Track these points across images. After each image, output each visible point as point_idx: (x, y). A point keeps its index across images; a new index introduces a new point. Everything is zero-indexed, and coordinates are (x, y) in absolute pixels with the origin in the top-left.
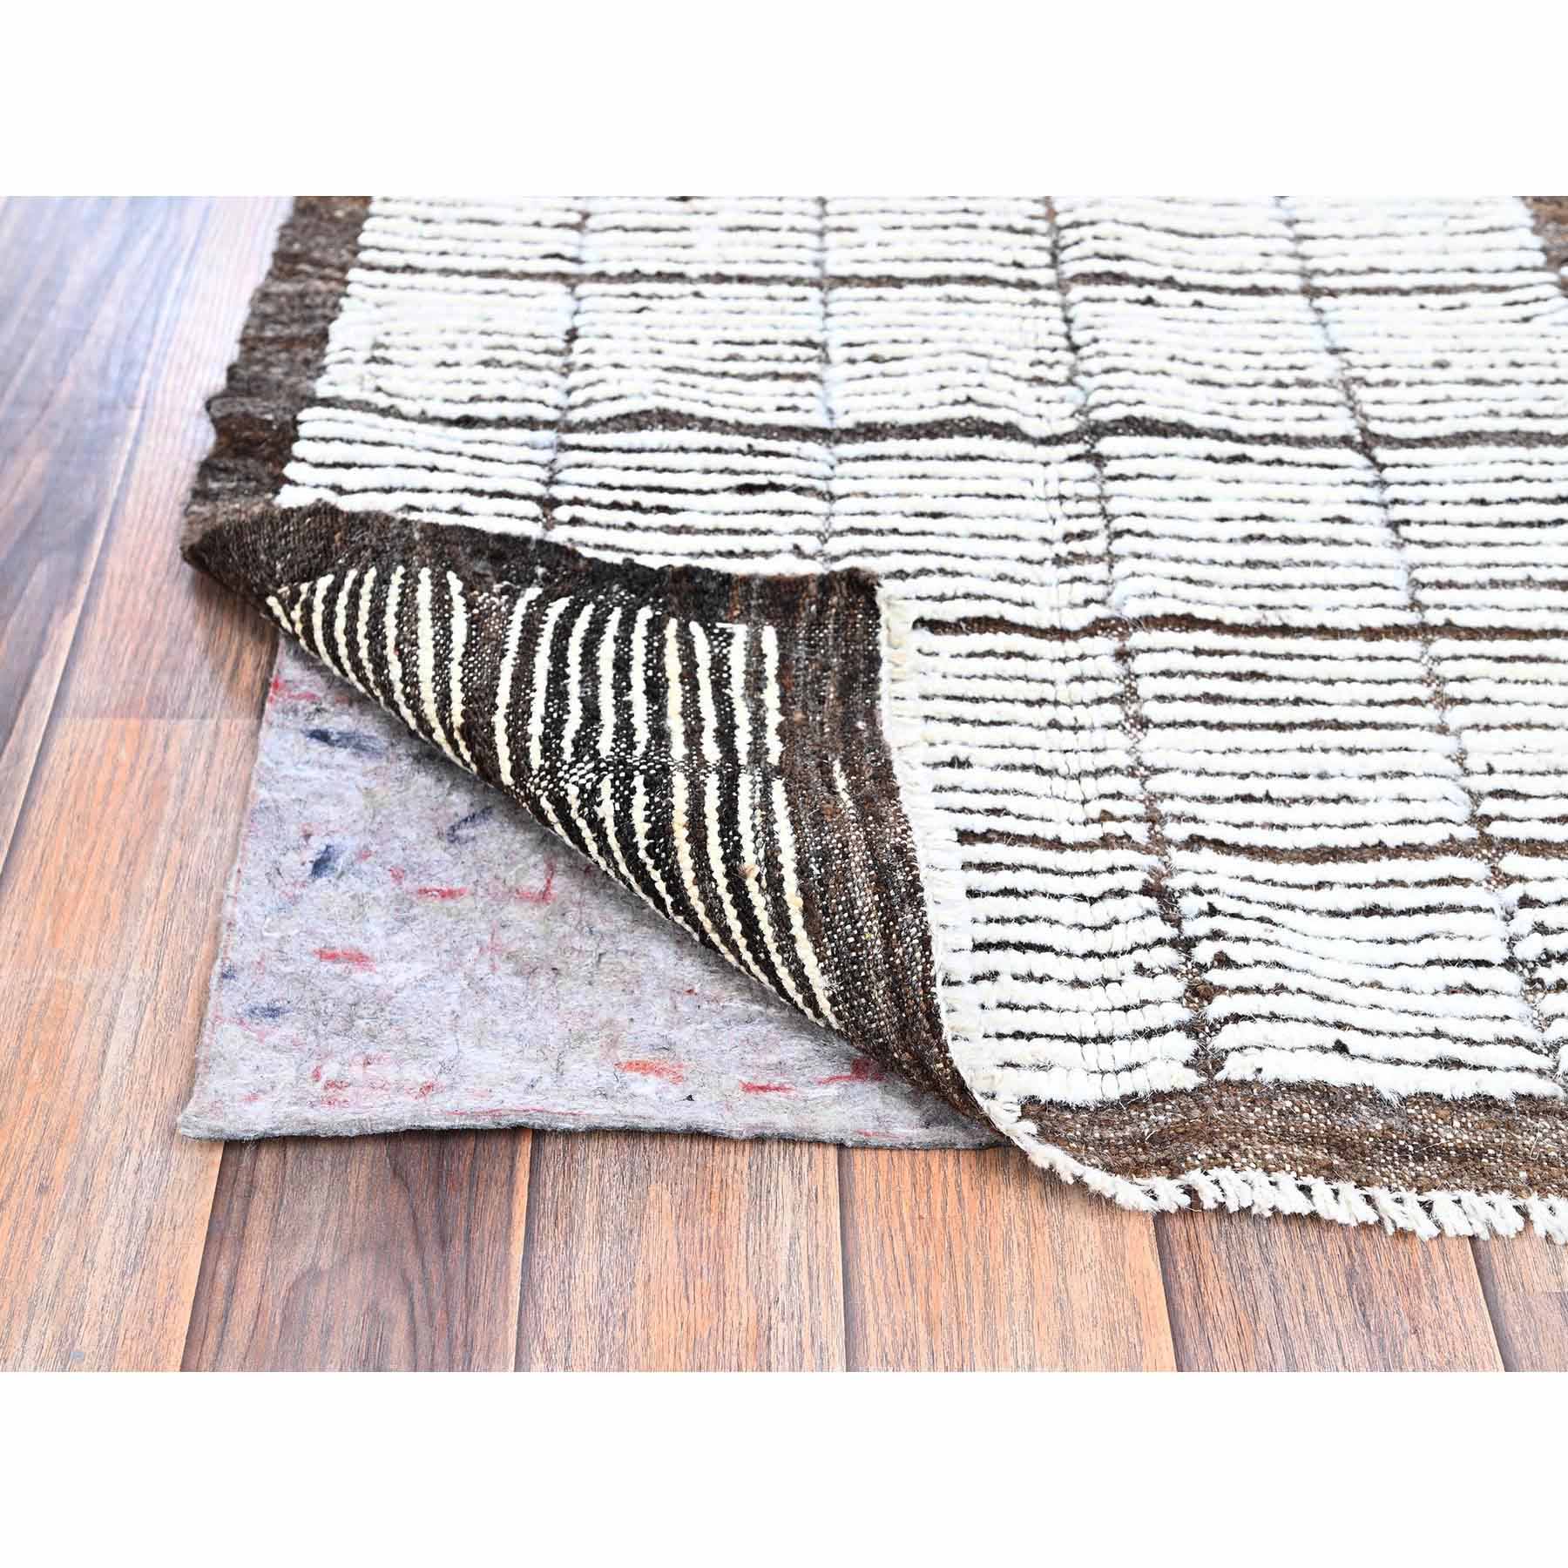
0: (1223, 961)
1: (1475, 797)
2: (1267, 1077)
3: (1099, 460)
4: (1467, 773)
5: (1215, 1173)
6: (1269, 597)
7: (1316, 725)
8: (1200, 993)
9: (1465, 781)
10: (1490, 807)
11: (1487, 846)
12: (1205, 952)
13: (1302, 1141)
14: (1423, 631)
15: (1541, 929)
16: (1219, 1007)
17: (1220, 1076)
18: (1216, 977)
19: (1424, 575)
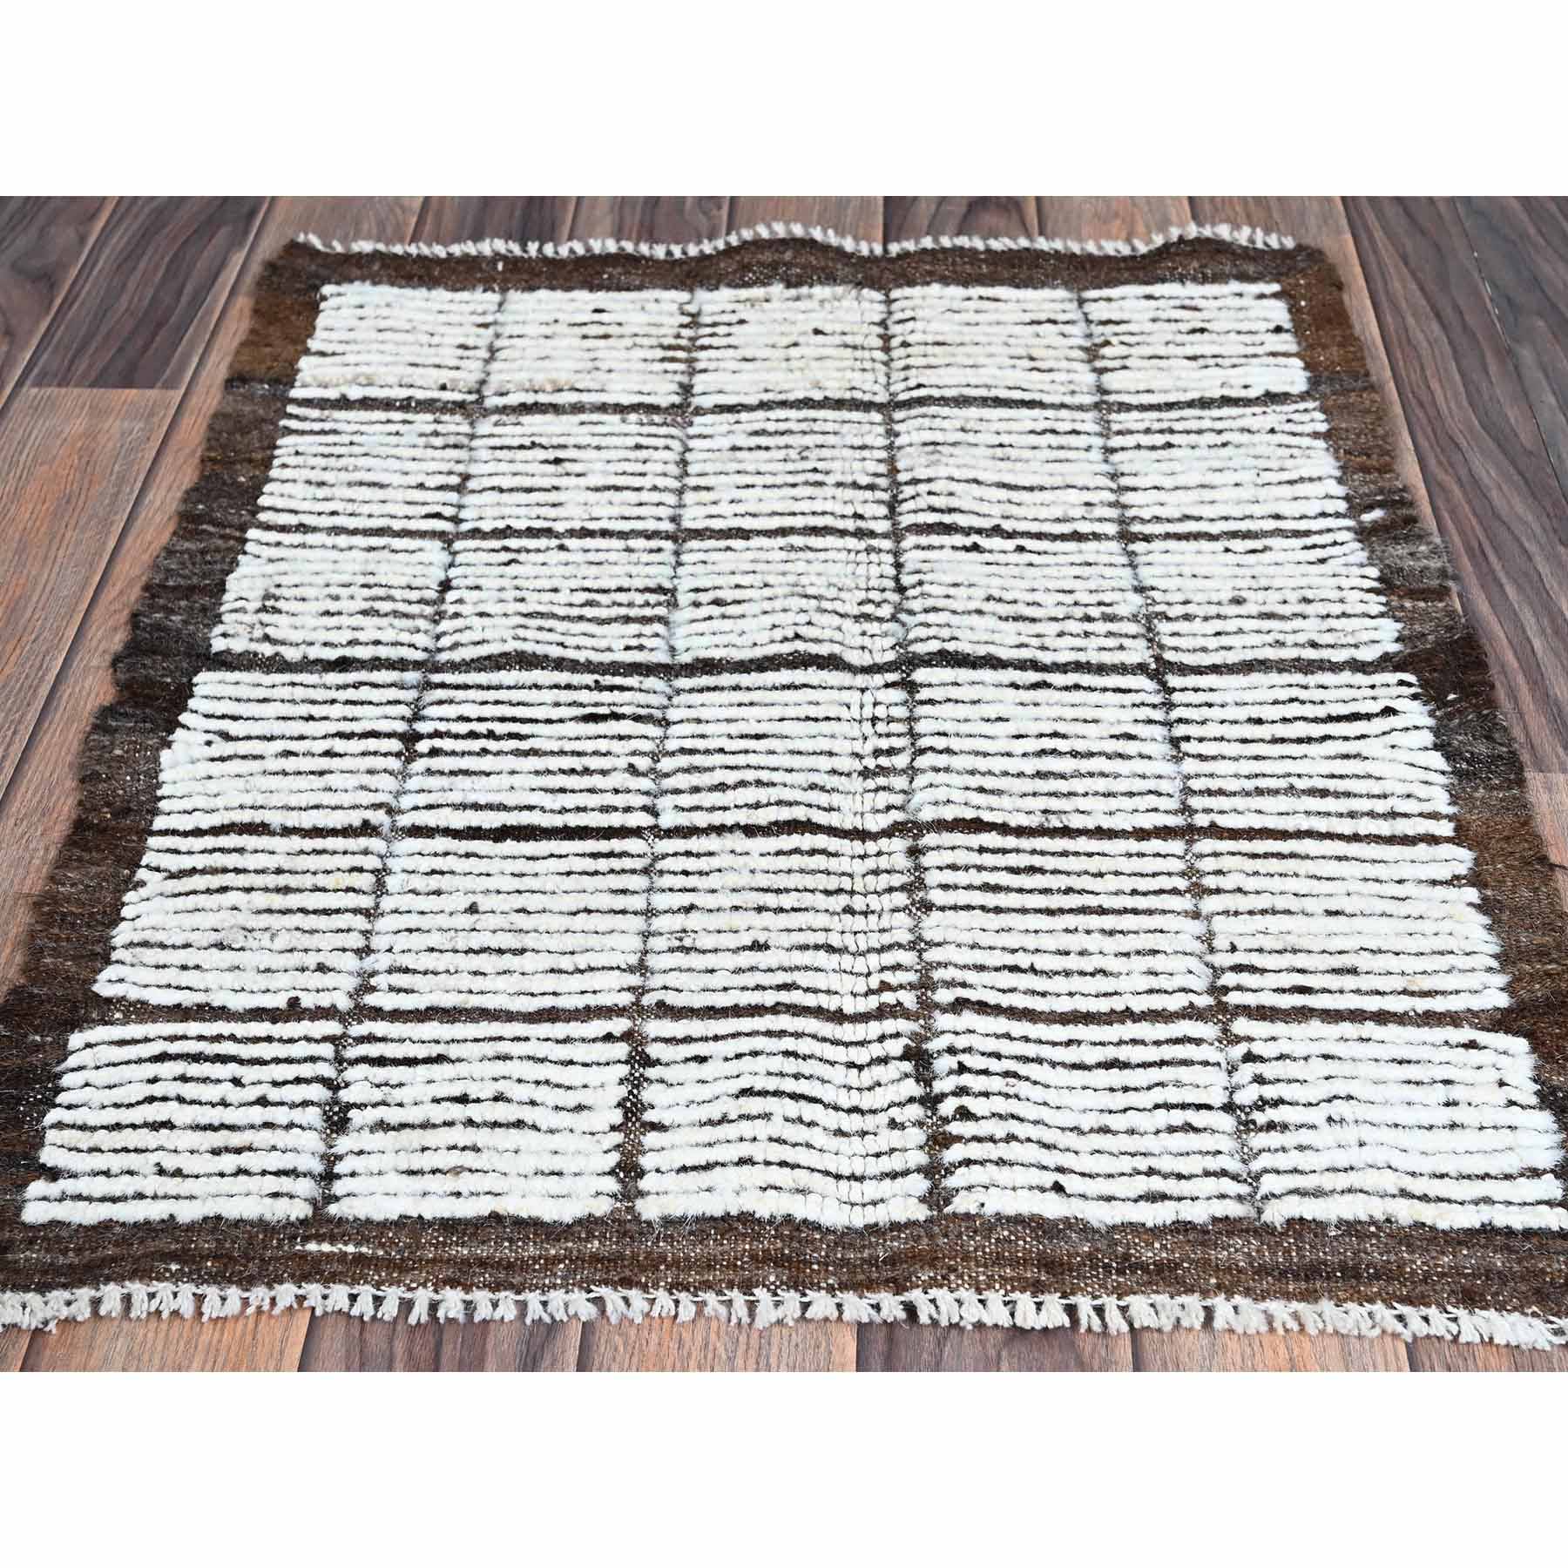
0: (964, 1114)
1: (1217, 972)
2: (989, 1210)
3: (911, 687)
4: (1212, 950)
5: (933, 1292)
6: (1054, 804)
7: (1084, 910)
8: (939, 1140)
9: (1209, 958)
10: (1229, 979)
11: (1221, 1011)
12: (948, 1107)
13: (1015, 1263)
14: (1189, 833)
15: (1260, 1080)
16: (954, 1154)
17: (948, 1210)
18: (955, 1128)
19: (1196, 784)
